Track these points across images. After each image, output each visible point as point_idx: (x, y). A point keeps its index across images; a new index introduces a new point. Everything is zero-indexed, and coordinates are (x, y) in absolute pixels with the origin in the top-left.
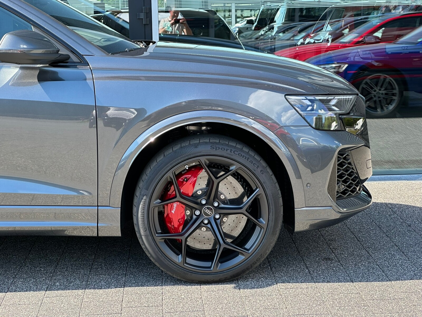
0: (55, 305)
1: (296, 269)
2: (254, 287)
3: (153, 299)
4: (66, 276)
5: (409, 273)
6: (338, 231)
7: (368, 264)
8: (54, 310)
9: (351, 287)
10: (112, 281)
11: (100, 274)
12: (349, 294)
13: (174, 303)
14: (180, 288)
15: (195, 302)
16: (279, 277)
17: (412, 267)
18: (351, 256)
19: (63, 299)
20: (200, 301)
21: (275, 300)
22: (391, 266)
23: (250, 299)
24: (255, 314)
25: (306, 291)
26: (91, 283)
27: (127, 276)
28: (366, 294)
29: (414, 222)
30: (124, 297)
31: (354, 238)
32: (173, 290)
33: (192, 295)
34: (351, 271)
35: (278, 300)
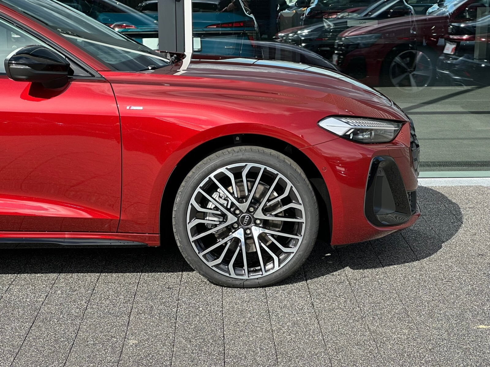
0: (53, 315)
1: (335, 280)
2: (284, 299)
3: (166, 311)
4: (69, 283)
5: (466, 287)
6: (389, 240)
7: (419, 276)
8: (51, 321)
9: (396, 301)
10: (122, 290)
11: (109, 282)
12: (393, 309)
13: (189, 316)
14: (198, 300)
15: (214, 315)
16: (314, 289)
17: (471, 281)
18: (402, 267)
19: (63, 309)
20: (220, 314)
21: (307, 314)
22: (445, 279)
23: (278, 313)
24: (281, 329)
25: (344, 305)
26: (98, 292)
27: (140, 285)
28: (412, 310)
29: (480, 231)
30: (133, 308)
31: (408, 247)
32: (190, 302)
33: (212, 307)
34: (399, 284)
35: (310, 314)
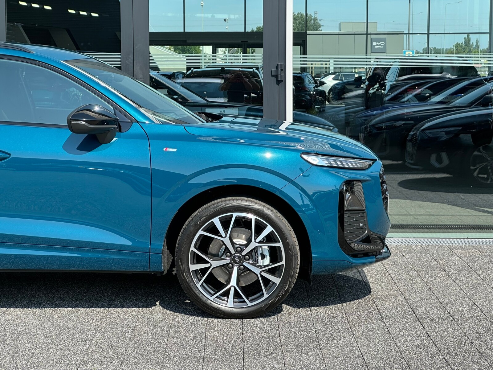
0: (218, 337)
3: (308, 336)
8: (219, 342)
13: (328, 340)
15: (348, 339)
19: (224, 333)
20: (353, 339)
23: (400, 339)
24: (407, 350)
25: (453, 334)
30: (280, 333)
32: (325, 330)
35: (427, 340)
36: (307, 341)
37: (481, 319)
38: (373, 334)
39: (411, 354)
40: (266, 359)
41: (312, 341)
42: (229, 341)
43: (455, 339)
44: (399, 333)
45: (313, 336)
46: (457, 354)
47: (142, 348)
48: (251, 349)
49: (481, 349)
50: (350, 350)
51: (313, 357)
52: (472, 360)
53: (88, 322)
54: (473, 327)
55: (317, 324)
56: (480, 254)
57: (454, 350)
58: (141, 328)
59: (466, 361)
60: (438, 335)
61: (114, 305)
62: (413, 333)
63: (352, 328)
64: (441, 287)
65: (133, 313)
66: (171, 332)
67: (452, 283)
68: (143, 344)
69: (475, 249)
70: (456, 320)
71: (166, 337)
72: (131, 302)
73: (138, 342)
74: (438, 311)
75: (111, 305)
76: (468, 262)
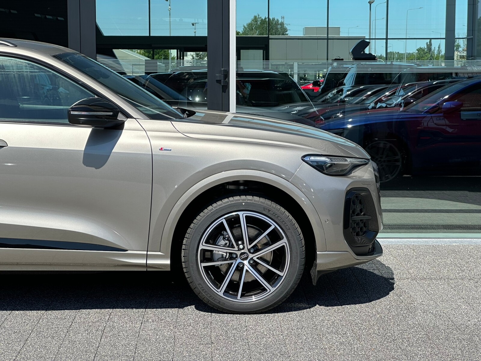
0: (151, 336)
3: (239, 334)
4: (156, 315)
7: (435, 312)
8: (151, 341)
9: (419, 329)
11: (187, 314)
13: (258, 338)
15: (277, 337)
36: (237, 339)
37: (406, 316)
38: (302, 332)
39: (335, 351)
40: (195, 357)
41: (242, 339)
42: (161, 340)
43: (379, 336)
44: (327, 331)
45: (244, 334)
46: (379, 350)
47: (74, 347)
48: (181, 347)
49: (403, 346)
50: (278, 347)
51: (241, 354)
52: (393, 356)
53: (25, 322)
54: (398, 324)
55: (249, 323)
56: (415, 253)
57: (376, 346)
58: (76, 328)
59: (387, 357)
60: (363, 332)
61: (53, 305)
62: (340, 330)
63: (282, 327)
64: (372, 286)
65: (70, 314)
66: (105, 332)
67: (384, 282)
68: (76, 344)
69: (410, 248)
70: (382, 317)
71: (100, 336)
72: (70, 302)
73: (72, 342)
74: (367, 309)
75: (50, 306)
76: (402, 261)
